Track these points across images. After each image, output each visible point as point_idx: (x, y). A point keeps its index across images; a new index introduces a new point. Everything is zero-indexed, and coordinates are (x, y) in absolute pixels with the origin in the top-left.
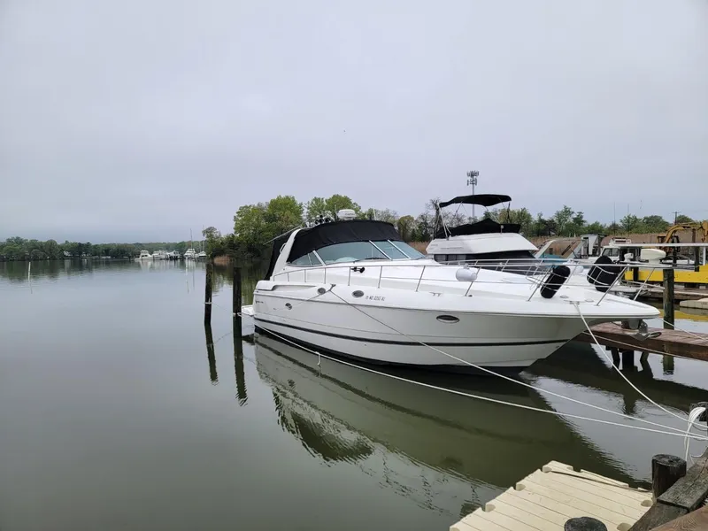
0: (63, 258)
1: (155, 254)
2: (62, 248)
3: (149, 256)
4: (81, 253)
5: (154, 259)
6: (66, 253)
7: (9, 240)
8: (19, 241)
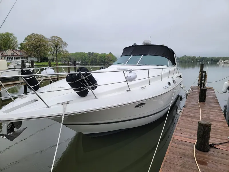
0: (197, 62)
1: (225, 61)
2: (197, 59)
3: (223, 62)
4: (203, 61)
5: (224, 63)
6: (198, 60)
7: (183, 56)
8: (186, 56)
